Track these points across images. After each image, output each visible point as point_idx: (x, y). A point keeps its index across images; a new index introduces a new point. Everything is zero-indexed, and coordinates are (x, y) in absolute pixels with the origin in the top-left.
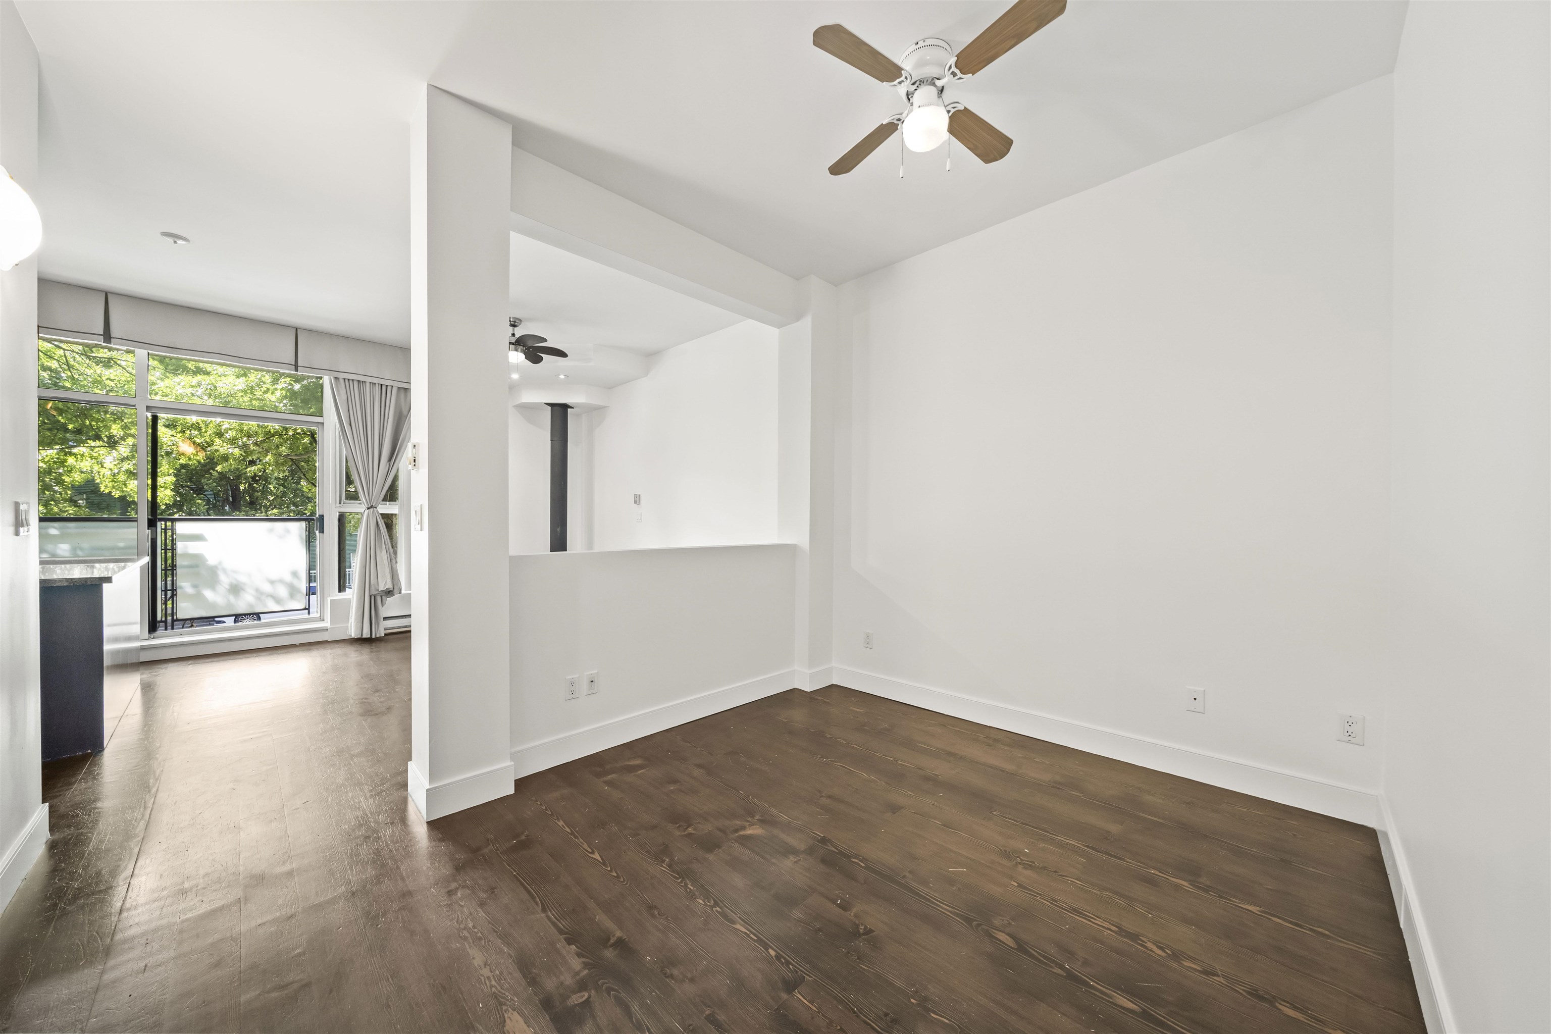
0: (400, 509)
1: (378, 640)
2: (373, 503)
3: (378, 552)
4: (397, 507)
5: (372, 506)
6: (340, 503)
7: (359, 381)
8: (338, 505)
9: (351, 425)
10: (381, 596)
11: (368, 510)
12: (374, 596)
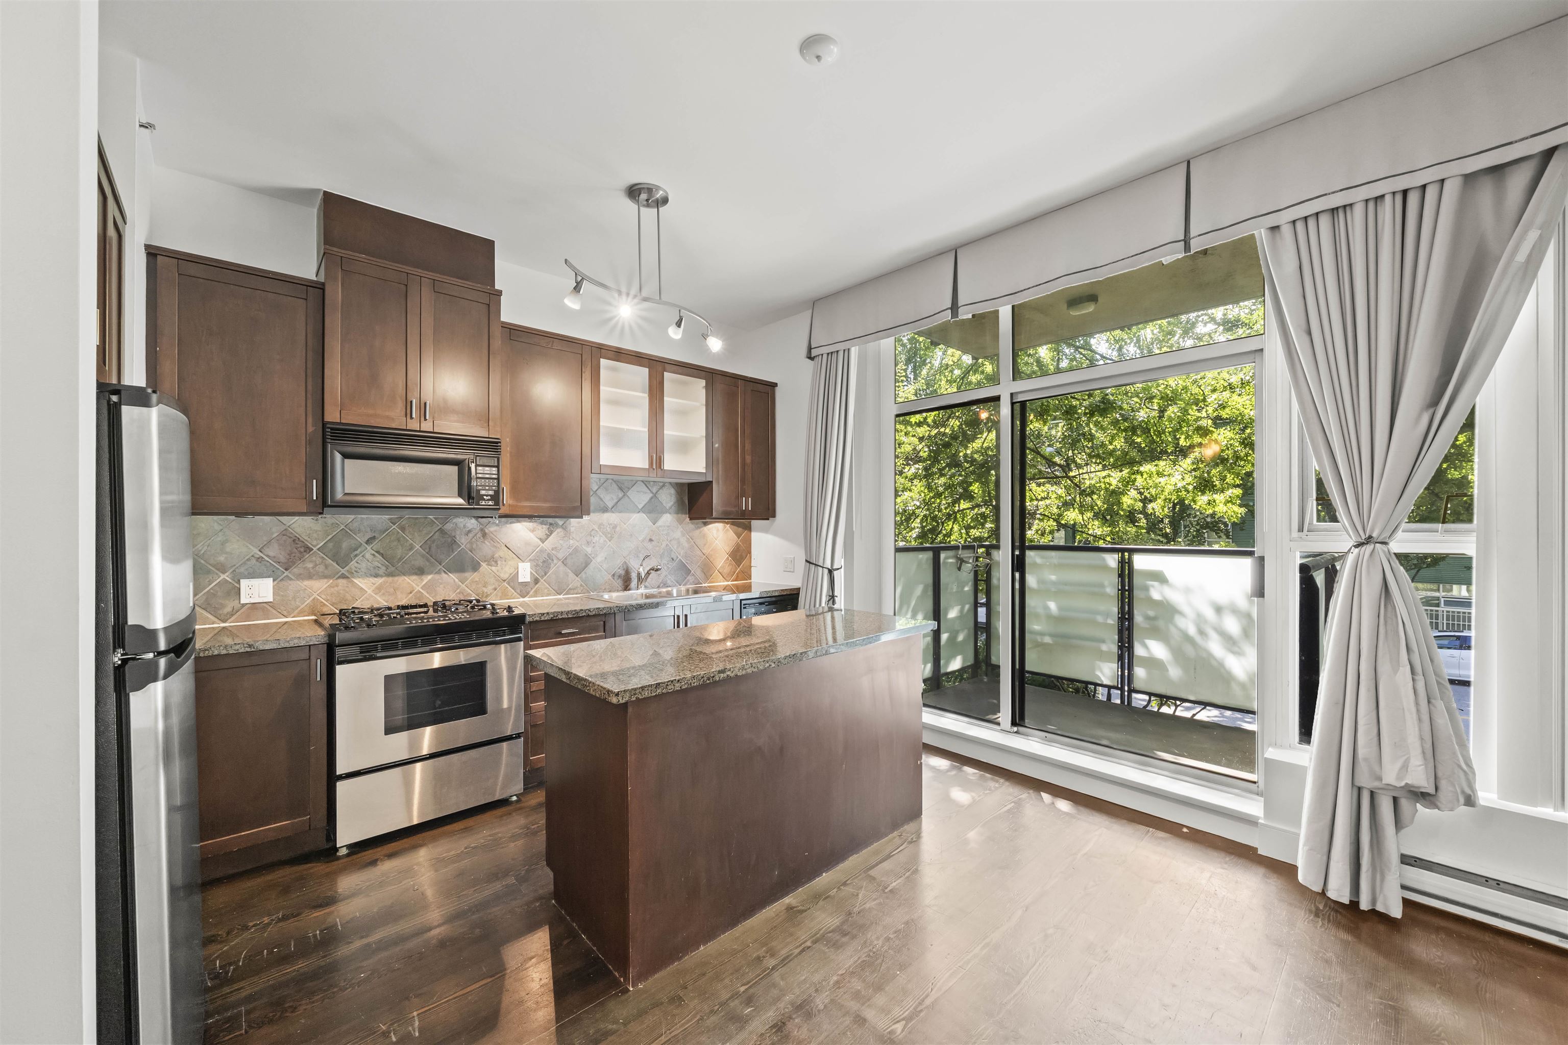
0: (1484, 545)
1: (1384, 918)
2: (1372, 530)
3: (1384, 668)
4: (1473, 538)
5: (1370, 537)
6: (1301, 529)
7: (1334, 211)
8: (1295, 534)
9: (1309, 333)
10: (1395, 800)
11: (1357, 550)
12: (1372, 794)
